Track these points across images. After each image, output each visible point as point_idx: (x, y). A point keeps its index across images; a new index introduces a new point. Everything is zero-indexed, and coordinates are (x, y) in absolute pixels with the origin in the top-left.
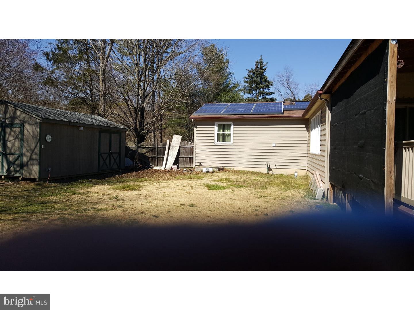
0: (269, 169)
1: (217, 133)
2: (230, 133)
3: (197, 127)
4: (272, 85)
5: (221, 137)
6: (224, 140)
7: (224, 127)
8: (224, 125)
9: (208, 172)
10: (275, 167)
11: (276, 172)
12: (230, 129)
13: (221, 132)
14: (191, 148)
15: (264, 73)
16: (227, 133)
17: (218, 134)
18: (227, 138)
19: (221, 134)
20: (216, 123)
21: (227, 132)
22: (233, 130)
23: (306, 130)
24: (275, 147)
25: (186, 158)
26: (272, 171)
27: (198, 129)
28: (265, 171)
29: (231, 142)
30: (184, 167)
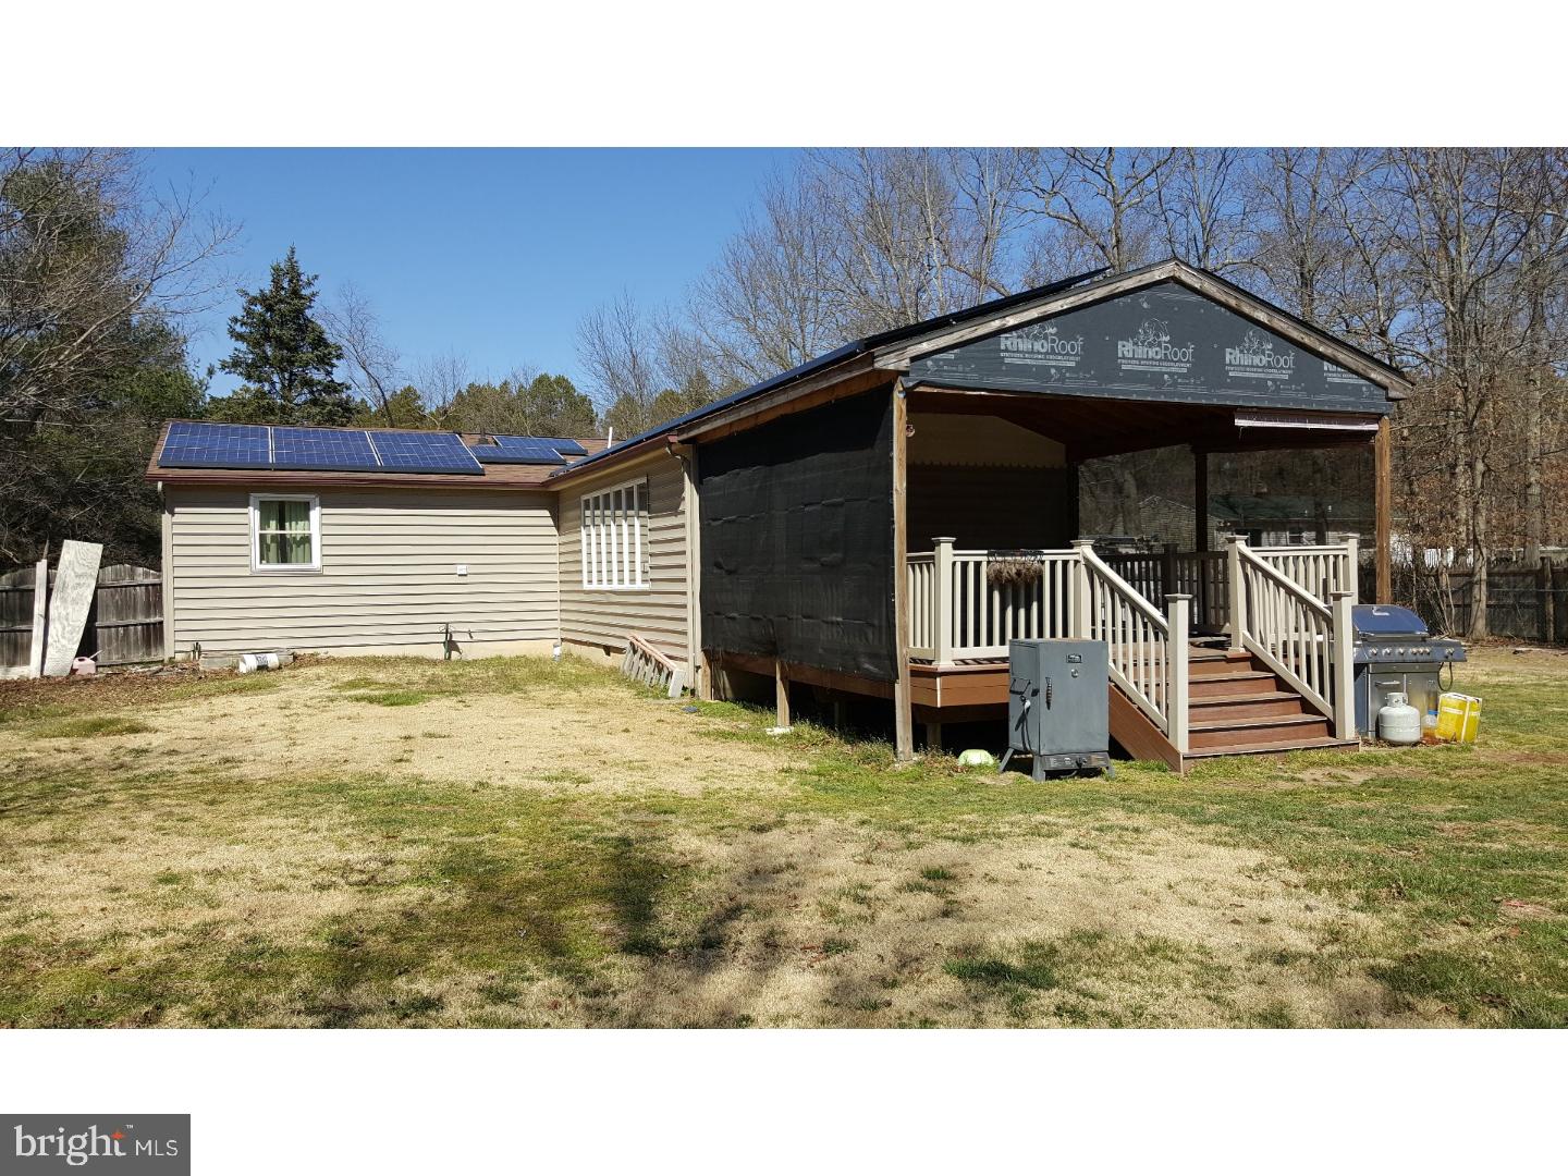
0: (451, 645)
1: (258, 532)
2: (306, 532)
3: (177, 510)
4: (339, 357)
5: (273, 547)
6: (284, 559)
7: (280, 513)
8: (282, 504)
9: (262, 668)
10: (468, 639)
11: (470, 651)
12: (307, 518)
13: (273, 530)
14: (147, 590)
15: (308, 313)
16: (293, 532)
17: (261, 535)
18: (297, 552)
19: (274, 537)
20: (254, 497)
21: (294, 530)
22: (317, 522)
23: (552, 523)
24: (465, 575)
25: (127, 626)
26: (457, 649)
27: (177, 518)
28: (438, 652)
29: (317, 562)
30: (121, 661)
